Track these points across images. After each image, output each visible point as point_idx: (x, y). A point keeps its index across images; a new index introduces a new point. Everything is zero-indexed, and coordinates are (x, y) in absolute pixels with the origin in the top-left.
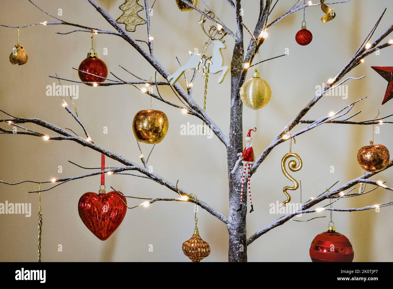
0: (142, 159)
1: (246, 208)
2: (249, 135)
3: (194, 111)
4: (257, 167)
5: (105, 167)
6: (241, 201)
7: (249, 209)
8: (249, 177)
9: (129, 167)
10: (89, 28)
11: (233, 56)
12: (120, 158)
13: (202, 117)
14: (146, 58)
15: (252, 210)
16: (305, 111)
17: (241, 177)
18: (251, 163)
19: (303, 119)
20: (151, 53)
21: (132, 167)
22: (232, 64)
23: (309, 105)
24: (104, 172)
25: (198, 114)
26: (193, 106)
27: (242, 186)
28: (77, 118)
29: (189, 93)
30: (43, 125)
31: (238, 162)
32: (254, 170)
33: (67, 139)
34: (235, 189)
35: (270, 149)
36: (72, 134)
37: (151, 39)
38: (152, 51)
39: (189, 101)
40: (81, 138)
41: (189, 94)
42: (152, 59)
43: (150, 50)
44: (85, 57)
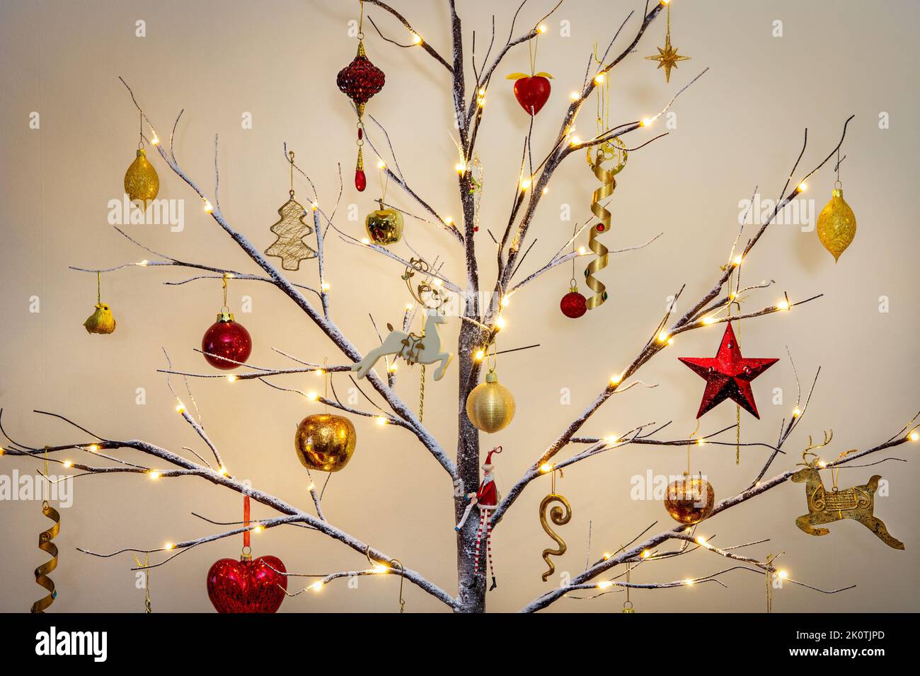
0: (312, 492)
1: (485, 581)
2: (488, 461)
3: (398, 418)
4: (503, 513)
5: (251, 520)
6: (476, 570)
7: (489, 583)
8: (490, 530)
9: (290, 517)
10: (219, 271)
11: (463, 327)
12: (275, 502)
13: (412, 426)
14: (318, 322)
15: (494, 586)
16: (578, 425)
17: (477, 530)
18: (492, 507)
19: (575, 436)
20: (325, 314)
21: (295, 517)
22: (460, 341)
23: (583, 416)
24: (250, 529)
25: (405, 422)
26: (397, 407)
27: (478, 546)
28: (203, 432)
29: (390, 383)
30: (149, 451)
31: (469, 508)
32: (498, 519)
33: (189, 474)
34: (467, 551)
35: (522, 486)
36: (196, 465)
37: (326, 287)
38: (327, 309)
39: (392, 398)
40: (211, 471)
41: (390, 386)
42: (327, 325)
43: (324, 307)
44: (214, 321)
